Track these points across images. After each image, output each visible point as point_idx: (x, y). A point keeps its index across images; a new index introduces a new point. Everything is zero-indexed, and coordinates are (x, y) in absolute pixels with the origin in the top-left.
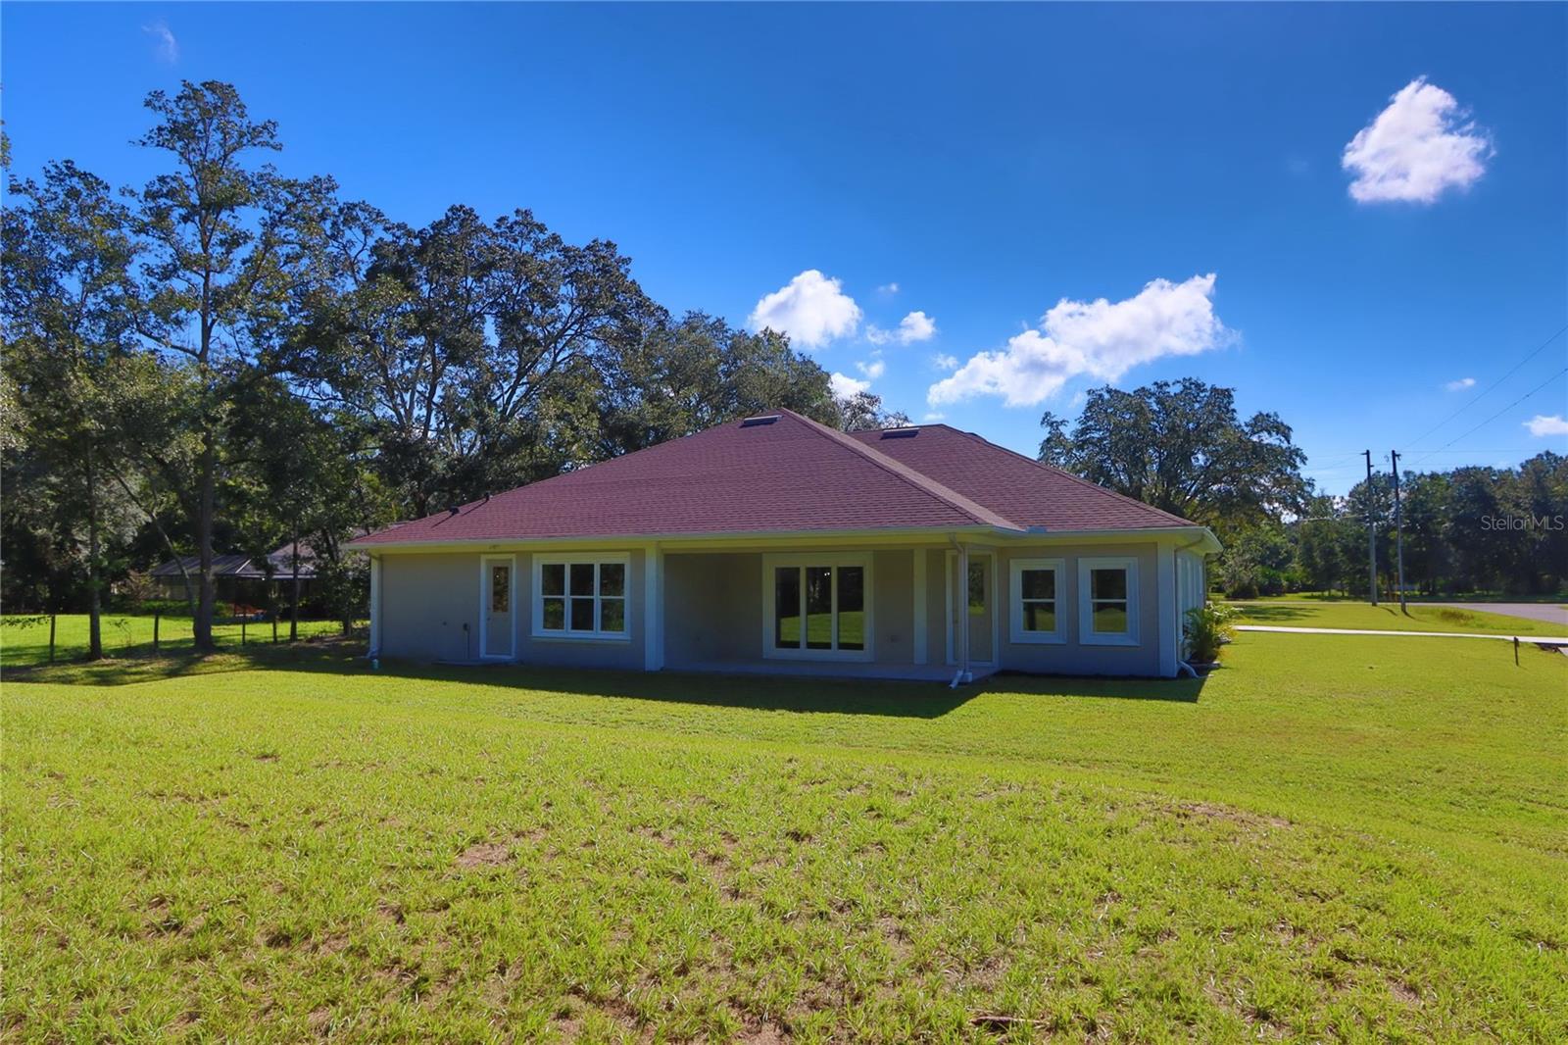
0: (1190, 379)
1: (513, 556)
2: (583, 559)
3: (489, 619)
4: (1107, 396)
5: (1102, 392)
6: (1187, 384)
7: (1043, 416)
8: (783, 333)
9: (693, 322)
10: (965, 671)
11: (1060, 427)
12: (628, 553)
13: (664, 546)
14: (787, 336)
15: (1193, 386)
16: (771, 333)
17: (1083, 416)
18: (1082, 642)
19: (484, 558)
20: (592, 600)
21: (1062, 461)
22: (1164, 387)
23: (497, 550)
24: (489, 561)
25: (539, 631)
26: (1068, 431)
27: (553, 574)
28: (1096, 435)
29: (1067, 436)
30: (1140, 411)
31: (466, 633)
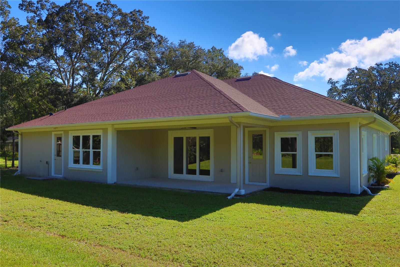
0: (392, 62)
1: (62, 132)
2: (86, 133)
3: (55, 159)
4: (356, 71)
5: (354, 69)
6: (391, 65)
7: (329, 80)
8: (221, 49)
9: (182, 44)
10: (240, 189)
11: (335, 84)
12: (102, 130)
13: (116, 126)
14: (222, 50)
15: (394, 65)
16: (215, 49)
17: (346, 80)
18: (310, 174)
19: (53, 133)
20: (89, 151)
21: (337, 98)
22: (380, 66)
23: (56, 130)
24: (55, 134)
25: (71, 165)
26: (339, 86)
27: (76, 140)
28: (351, 87)
29: (339, 88)
30: (370, 76)
31: (47, 165)
